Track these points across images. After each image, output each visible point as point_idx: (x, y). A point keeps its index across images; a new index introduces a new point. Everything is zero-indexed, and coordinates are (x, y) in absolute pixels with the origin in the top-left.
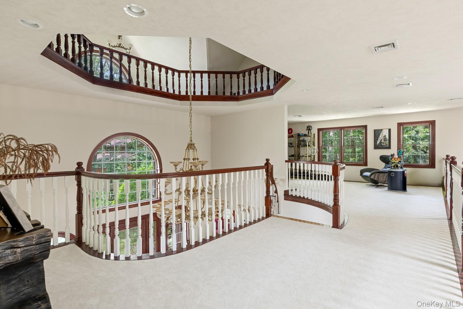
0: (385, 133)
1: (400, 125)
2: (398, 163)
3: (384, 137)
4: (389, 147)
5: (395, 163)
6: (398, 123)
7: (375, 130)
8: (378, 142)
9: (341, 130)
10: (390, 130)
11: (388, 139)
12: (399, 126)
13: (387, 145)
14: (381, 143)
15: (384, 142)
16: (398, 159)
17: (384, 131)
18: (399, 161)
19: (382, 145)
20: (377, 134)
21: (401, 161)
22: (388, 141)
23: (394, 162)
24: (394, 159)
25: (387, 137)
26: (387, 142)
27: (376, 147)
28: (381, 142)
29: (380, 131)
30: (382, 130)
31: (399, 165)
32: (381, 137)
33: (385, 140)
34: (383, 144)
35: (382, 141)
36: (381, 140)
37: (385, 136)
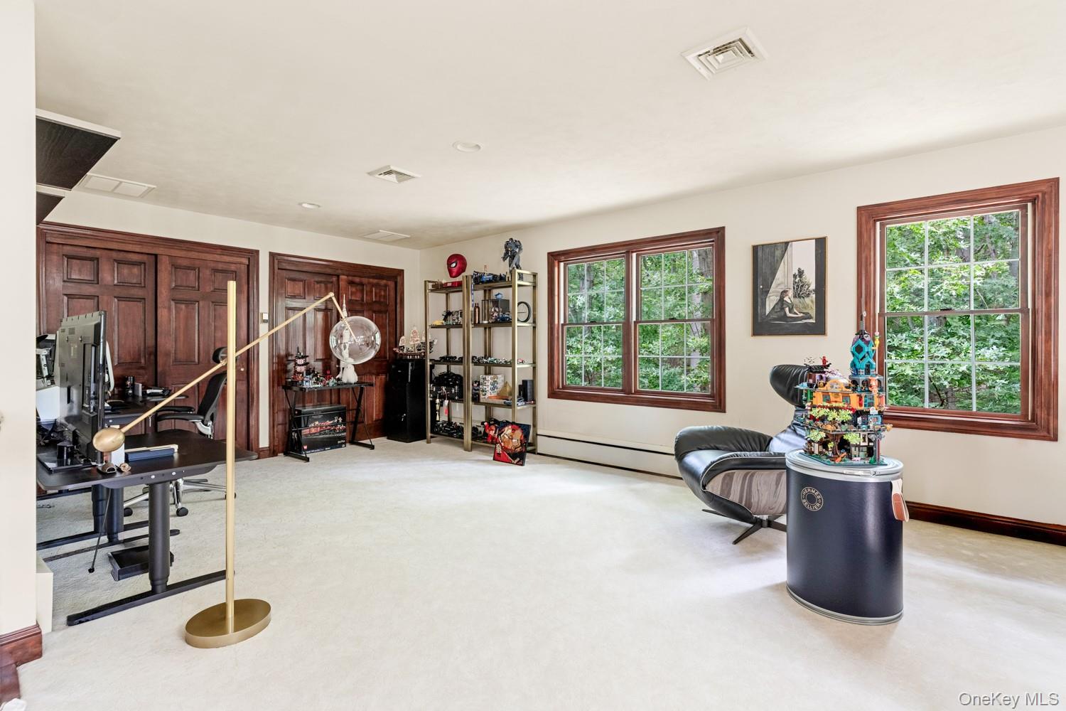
0: (802, 259)
1: (870, 216)
2: (848, 422)
3: (795, 276)
4: (818, 328)
5: (830, 428)
6: (859, 209)
7: (755, 249)
8: (771, 302)
9: (628, 253)
10: (821, 244)
11: (813, 287)
12: (867, 222)
13: (808, 316)
14: (782, 309)
15: (797, 300)
16: (846, 397)
17: (795, 248)
18: (857, 414)
19: (785, 317)
20: (764, 268)
21: (866, 414)
22: (813, 296)
23: (823, 419)
24: (826, 397)
25: (810, 277)
26: (810, 301)
27: (762, 326)
28: (781, 300)
29: (778, 253)
30: (787, 243)
31: (853, 438)
32: (782, 279)
33: (800, 290)
34: (791, 311)
35: (786, 299)
36: (784, 292)
37: (801, 273)
